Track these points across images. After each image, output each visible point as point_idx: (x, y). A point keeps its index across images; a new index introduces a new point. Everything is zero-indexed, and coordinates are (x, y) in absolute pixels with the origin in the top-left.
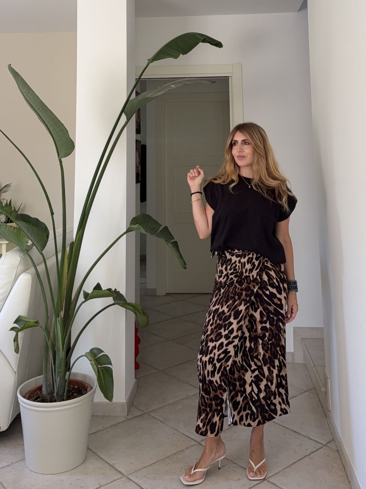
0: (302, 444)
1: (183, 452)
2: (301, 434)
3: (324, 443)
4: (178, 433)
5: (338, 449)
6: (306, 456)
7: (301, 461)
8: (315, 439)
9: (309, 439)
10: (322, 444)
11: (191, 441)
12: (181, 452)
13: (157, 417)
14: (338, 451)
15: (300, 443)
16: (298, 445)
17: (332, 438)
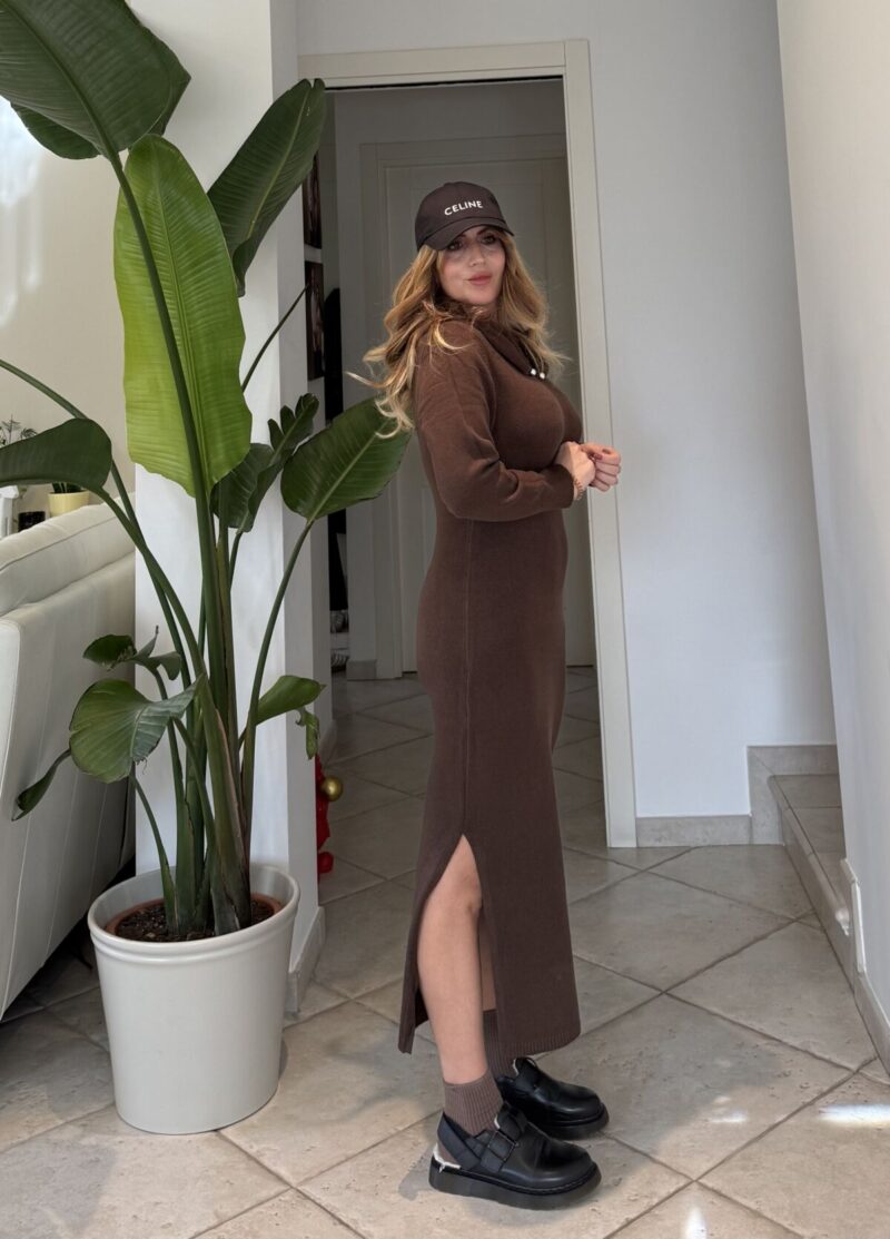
0: (790, 1072)
2: (784, 1043)
3: (854, 1067)
6: (804, 1106)
7: (789, 1121)
8: (827, 1057)
9: (810, 1058)
10: (847, 1069)
13: (381, 1011)
15: (786, 1070)
16: (780, 1076)
17: (874, 1052)
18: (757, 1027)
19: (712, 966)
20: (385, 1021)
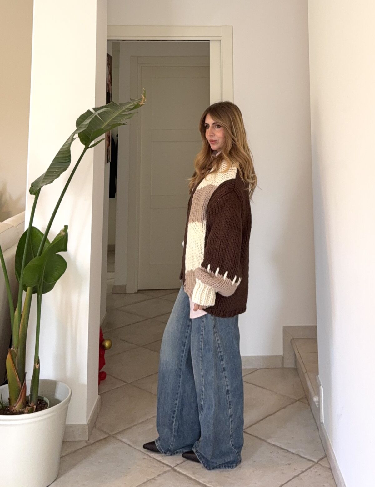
0: (291, 463)
1: (154, 481)
2: (290, 452)
3: (316, 461)
4: (149, 458)
5: (331, 467)
6: (295, 477)
7: (289, 483)
8: (306, 457)
9: (299, 457)
11: (164, 467)
12: (152, 481)
13: (124, 440)
14: (330, 469)
15: (289, 462)
16: (286, 465)
17: (324, 454)
18: (279, 446)
20: (125, 444)
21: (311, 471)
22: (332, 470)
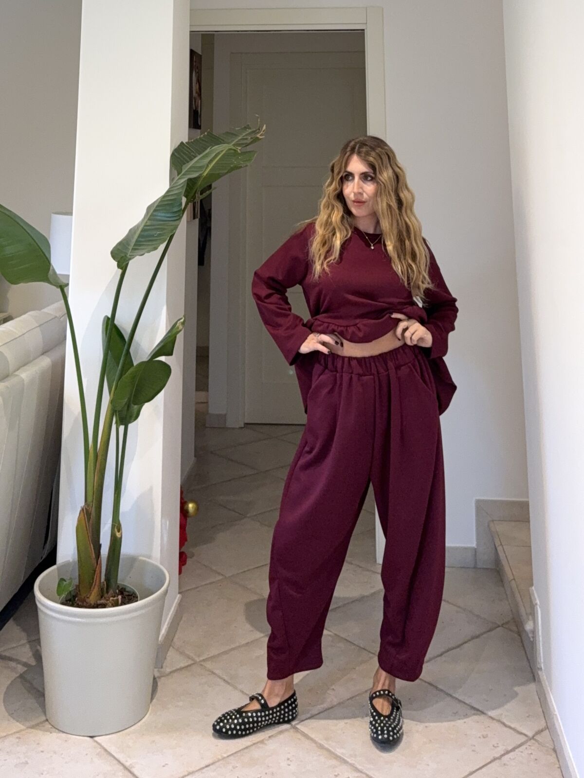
0: (487, 735)
1: (262, 745)
2: (486, 714)
3: (530, 734)
5: (556, 747)
6: (495, 759)
7: (485, 769)
8: (513, 726)
9: (502, 725)
10: (526, 735)
12: (260, 745)
13: (217, 672)
14: (555, 750)
15: (485, 733)
16: (480, 737)
17: (545, 724)
18: (467, 702)
19: (441, 655)
20: (218, 679)
21: (522, 752)
22: (558, 753)
